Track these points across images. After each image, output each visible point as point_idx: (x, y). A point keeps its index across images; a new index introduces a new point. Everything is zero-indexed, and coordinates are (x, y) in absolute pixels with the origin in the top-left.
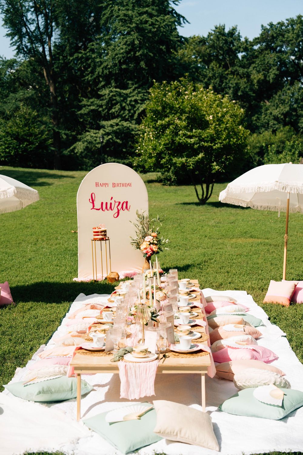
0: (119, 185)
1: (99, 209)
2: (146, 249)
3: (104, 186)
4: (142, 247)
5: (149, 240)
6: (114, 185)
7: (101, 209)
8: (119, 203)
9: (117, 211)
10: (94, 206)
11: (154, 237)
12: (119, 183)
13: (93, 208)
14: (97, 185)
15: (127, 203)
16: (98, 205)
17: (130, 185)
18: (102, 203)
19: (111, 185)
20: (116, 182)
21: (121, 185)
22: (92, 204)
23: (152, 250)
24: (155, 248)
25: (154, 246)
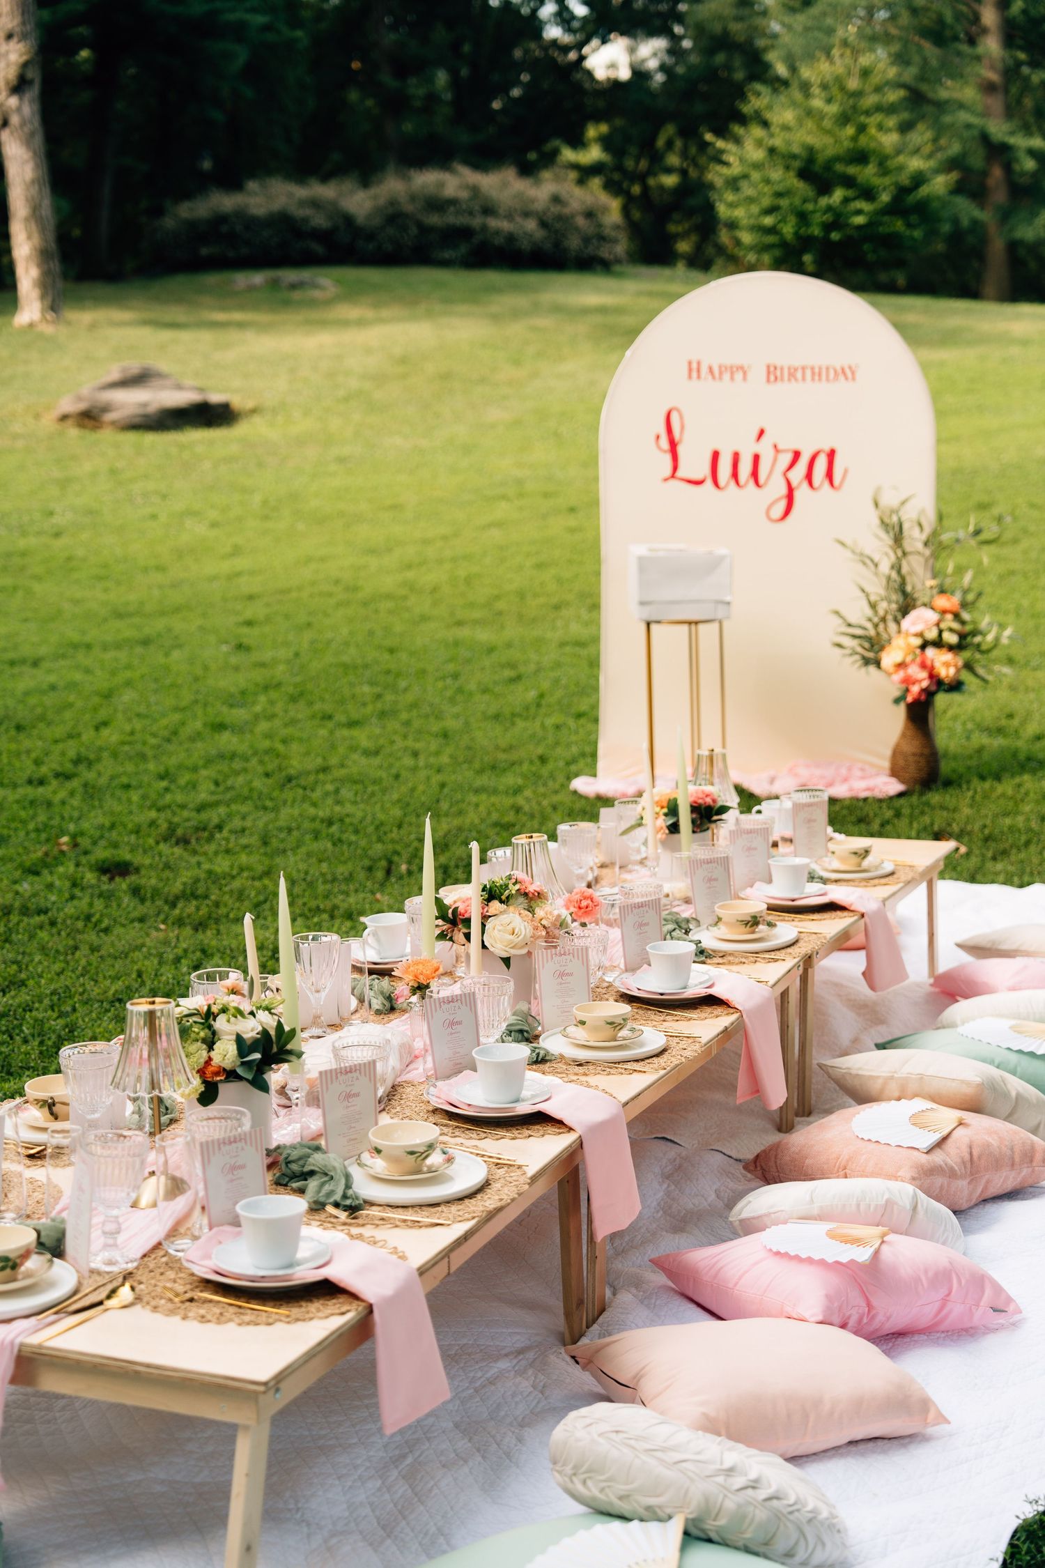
0: (799, 375)
1: (698, 483)
2: (901, 665)
3: (727, 376)
4: (890, 658)
5: (918, 628)
6: (773, 374)
7: (709, 482)
8: (797, 455)
9: (783, 490)
10: (675, 468)
11: (944, 612)
12: (797, 364)
13: (673, 476)
14: (694, 370)
15: (831, 455)
16: (694, 463)
17: (847, 373)
18: (716, 456)
19: (757, 374)
20: (783, 361)
21: (808, 373)
22: (668, 458)
23: (932, 676)
24: (945, 664)
25: (948, 657)
